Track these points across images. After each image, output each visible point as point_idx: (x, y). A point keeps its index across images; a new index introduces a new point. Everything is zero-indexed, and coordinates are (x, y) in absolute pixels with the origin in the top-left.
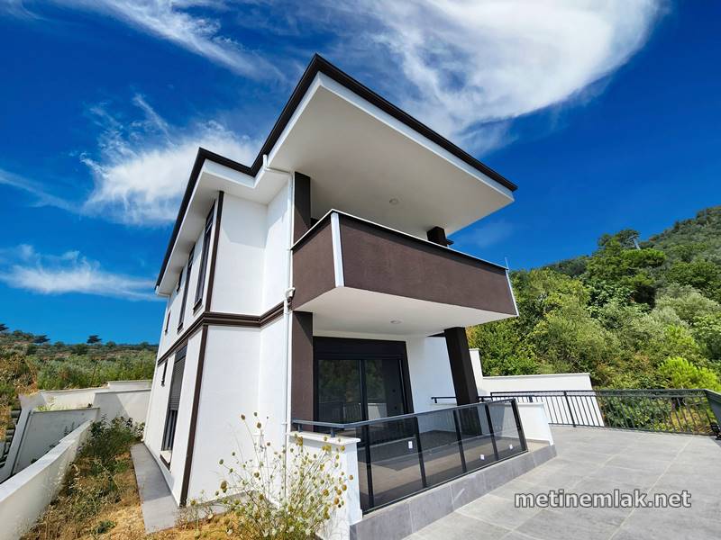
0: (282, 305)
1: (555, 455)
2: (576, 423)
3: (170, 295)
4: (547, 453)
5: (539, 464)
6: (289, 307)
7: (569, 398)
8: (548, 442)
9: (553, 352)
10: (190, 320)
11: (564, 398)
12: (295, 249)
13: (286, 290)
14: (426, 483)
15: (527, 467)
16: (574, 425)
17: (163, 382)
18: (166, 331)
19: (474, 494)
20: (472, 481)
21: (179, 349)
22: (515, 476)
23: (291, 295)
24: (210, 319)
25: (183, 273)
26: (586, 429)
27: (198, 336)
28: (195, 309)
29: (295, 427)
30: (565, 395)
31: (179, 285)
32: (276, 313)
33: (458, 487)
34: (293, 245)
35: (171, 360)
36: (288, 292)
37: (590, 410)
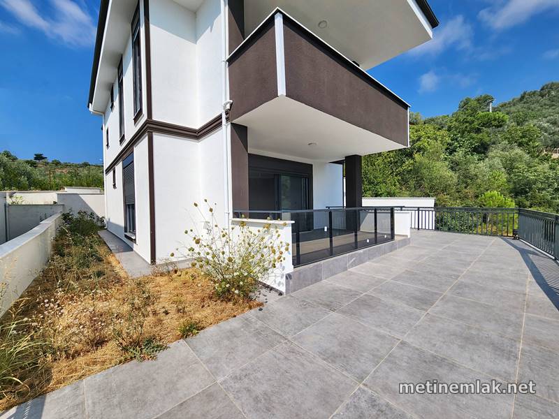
0: (220, 117)
1: (409, 243)
2: (420, 227)
3: (104, 113)
4: (406, 241)
5: (399, 248)
6: (227, 119)
7: (420, 212)
8: (407, 236)
9: (412, 183)
10: (131, 130)
11: (417, 212)
12: (230, 61)
13: (224, 102)
14: (331, 253)
15: (392, 249)
16: (418, 229)
17: (114, 185)
18: (108, 145)
19: (361, 262)
20: (360, 254)
21: (126, 156)
22: (385, 253)
23: (228, 107)
24: (151, 128)
25: (115, 88)
26: (425, 231)
27: (144, 143)
28: (136, 119)
29: (236, 215)
30: (418, 210)
31: (112, 101)
32: (214, 125)
33: (352, 257)
34: (228, 57)
35: (119, 168)
36: (226, 105)
37: (429, 219)
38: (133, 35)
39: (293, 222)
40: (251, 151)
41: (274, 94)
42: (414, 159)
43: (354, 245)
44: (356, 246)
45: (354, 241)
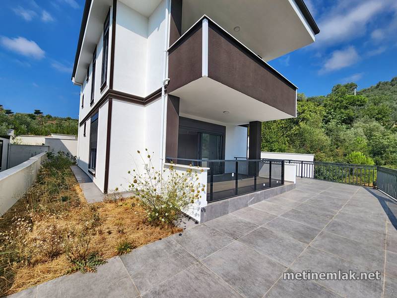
0: (160, 90)
1: (295, 188)
2: (303, 176)
3: (82, 84)
4: (292, 186)
5: (287, 191)
6: (166, 92)
7: (303, 165)
8: (293, 182)
9: (297, 143)
10: (98, 97)
11: (301, 164)
12: (170, 51)
13: (164, 80)
14: (236, 192)
15: (282, 191)
16: (302, 177)
17: (85, 134)
18: (83, 106)
19: (258, 200)
20: (258, 195)
21: (93, 114)
22: (277, 194)
23: (167, 83)
24: (112, 95)
25: (90, 67)
26: (306, 179)
27: (106, 106)
28: (102, 89)
29: (168, 161)
30: (302, 163)
31: (88, 76)
32: (156, 95)
33: (251, 197)
34: (168, 48)
35: (88, 122)
36: (165, 81)
37: (310, 170)
38: (105, 32)
39: (209, 169)
40: (181, 114)
41: (200, 75)
42: (299, 126)
43: (253, 187)
44: (255, 188)
45: (254, 184)
